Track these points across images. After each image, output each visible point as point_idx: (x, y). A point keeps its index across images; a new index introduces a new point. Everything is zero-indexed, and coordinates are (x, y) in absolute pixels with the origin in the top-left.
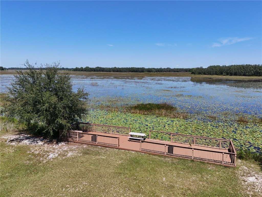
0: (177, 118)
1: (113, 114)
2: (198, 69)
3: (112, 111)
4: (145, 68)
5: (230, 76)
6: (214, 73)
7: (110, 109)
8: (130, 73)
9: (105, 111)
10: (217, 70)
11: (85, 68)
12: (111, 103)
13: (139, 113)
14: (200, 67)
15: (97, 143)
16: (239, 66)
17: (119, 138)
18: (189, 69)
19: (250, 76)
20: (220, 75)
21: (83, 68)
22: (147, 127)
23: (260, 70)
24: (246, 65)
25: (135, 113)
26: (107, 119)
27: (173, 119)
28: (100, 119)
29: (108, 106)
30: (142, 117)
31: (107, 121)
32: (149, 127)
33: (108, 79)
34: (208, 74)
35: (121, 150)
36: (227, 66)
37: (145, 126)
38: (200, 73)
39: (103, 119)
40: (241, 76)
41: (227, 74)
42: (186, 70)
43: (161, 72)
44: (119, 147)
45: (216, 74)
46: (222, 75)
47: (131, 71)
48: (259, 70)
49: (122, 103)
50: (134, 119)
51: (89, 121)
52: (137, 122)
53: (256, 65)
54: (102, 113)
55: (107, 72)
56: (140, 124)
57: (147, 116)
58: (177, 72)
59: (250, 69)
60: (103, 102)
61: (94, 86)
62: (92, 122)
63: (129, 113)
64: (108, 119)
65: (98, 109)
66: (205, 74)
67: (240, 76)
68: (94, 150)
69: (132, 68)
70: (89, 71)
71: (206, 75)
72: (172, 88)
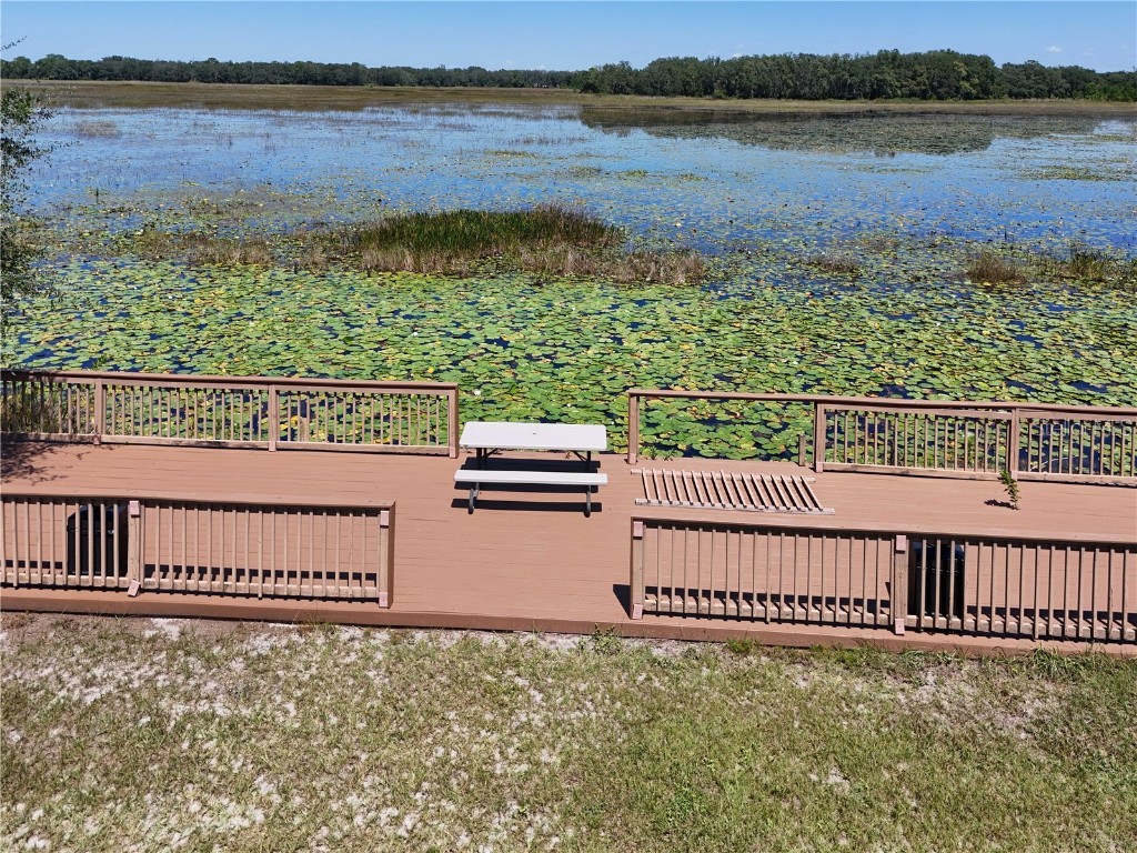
0: (652, 282)
1: (238, 280)
2: (609, 69)
3: (229, 263)
4: (364, 67)
5: (741, 100)
6: (679, 84)
7: (210, 250)
8: (291, 86)
9: (179, 269)
10: (687, 75)
11: (39, 63)
12: (214, 218)
13: (417, 269)
14: (617, 63)
15: (133, 591)
16: (774, 58)
17: (391, 509)
18: (566, 73)
19: (818, 99)
20: (701, 96)
21: (28, 61)
22: (506, 354)
23: (851, 75)
24: (801, 54)
25: (386, 270)
26: (195, 320)
27: (636, 294)
28: (146, 324)
29: (193, 236)
30: (445, 287)
31: (204, 333)
32: (519, 354)
33: (173, 110)
34: (654, 94)
35: (420, 636)
36: (723, 62)
37: (492, 347)
38: (618, 90)
39: (164, 323)
40: (783, 100)
41: (730, 92)
42: (552, 79)
43: (442, 84)
44: (395, 608)
45: (686, 93)
46: (707, 97)
47: (295, 77)
48: (847, 77)
49: (289, 218)
50: (395, 308)
51: (52, 343)
52: (421, 322)
53: (836, 58)
54: (152, 278)
55: (166, 81)
56: (449, 334)
57: (473, 280)
58: (515, 85)
59: (814, 74)
60: (155, 217)
61: (91, 136)
62: (73, 350)
63: (346, 269)
64: (203, 321)
65: (126, 258)
66: (639, 91)
67: (779, 98)
68: (94, 694)
69: (299, 65)
70: (66, 78)
71: (647, 98)
72: (528, 142)
